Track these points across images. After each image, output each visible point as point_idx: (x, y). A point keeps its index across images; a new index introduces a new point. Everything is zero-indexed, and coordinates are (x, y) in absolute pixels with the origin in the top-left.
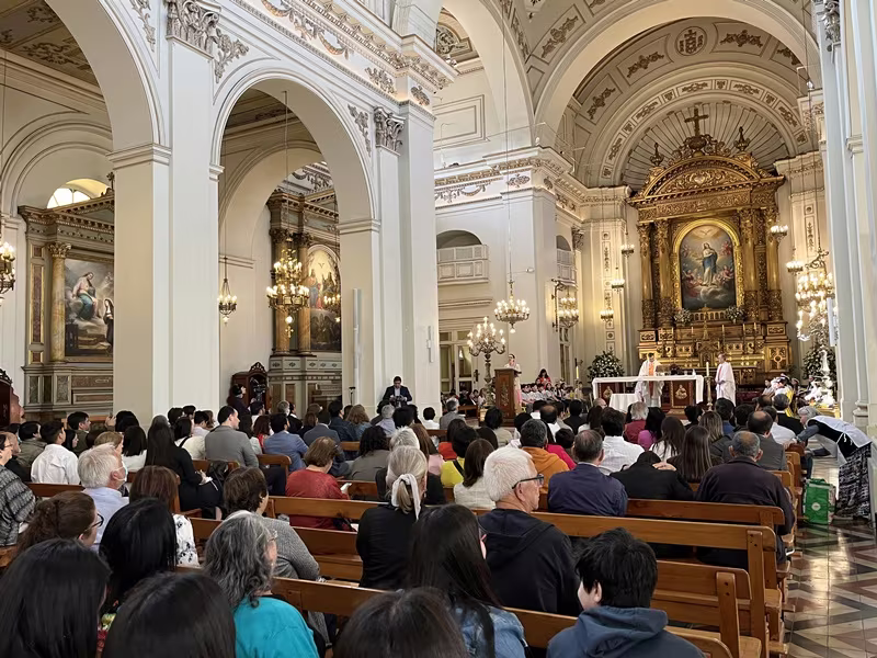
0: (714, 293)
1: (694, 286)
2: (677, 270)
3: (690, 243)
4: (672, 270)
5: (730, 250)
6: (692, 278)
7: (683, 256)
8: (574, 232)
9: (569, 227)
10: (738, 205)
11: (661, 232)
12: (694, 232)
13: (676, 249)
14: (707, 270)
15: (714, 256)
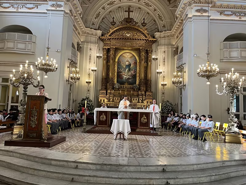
0: (129, 79)
1: (121, 75)
2: (116, 68)
3: (122, 58)
4: (114, 68)
5: (136, 63)
6: (121, 72)
7: (119, 63)
8: (78, 44)
9: (76, 41)
10: (140, 47)
11: (112, 52)
12: (124, 55)
13: (117, 60)
14: (127, 70)
15: (130, 65)
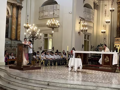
8: (94, 4)
9: (93, 2)
